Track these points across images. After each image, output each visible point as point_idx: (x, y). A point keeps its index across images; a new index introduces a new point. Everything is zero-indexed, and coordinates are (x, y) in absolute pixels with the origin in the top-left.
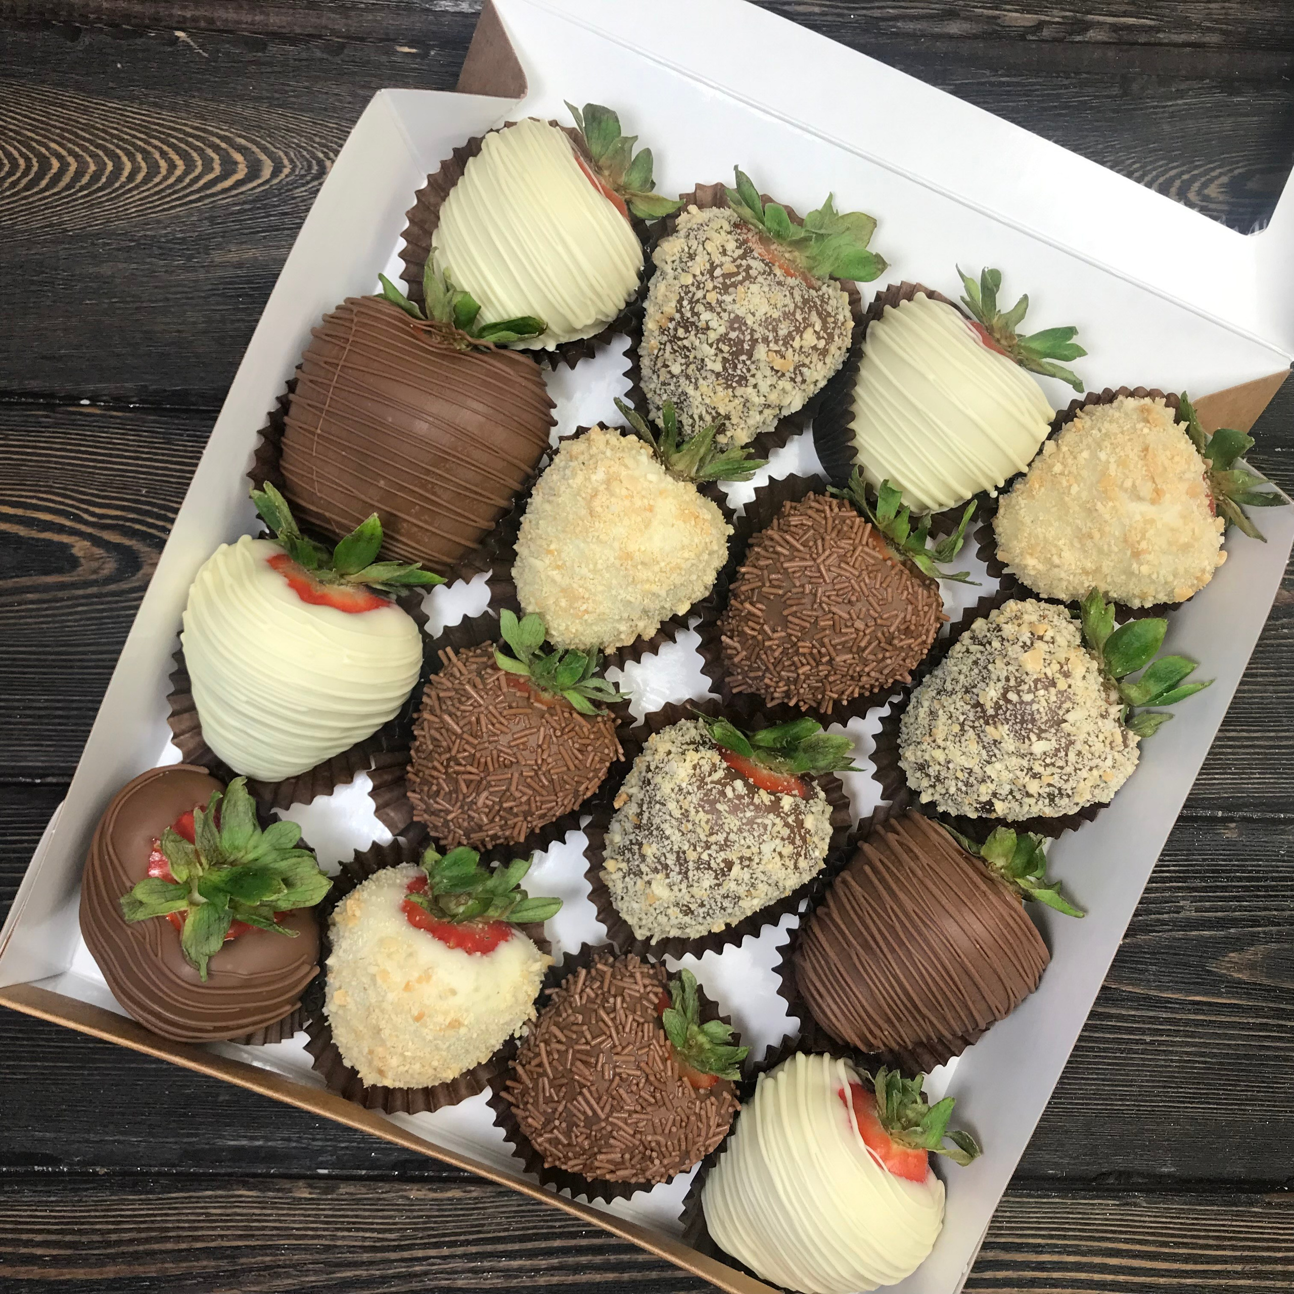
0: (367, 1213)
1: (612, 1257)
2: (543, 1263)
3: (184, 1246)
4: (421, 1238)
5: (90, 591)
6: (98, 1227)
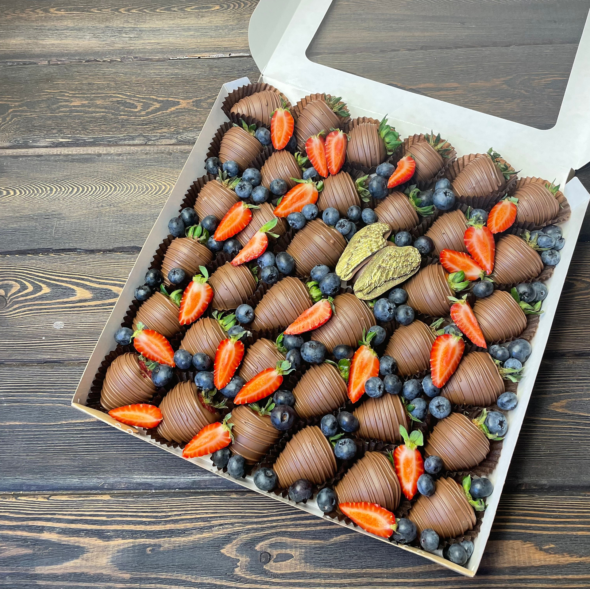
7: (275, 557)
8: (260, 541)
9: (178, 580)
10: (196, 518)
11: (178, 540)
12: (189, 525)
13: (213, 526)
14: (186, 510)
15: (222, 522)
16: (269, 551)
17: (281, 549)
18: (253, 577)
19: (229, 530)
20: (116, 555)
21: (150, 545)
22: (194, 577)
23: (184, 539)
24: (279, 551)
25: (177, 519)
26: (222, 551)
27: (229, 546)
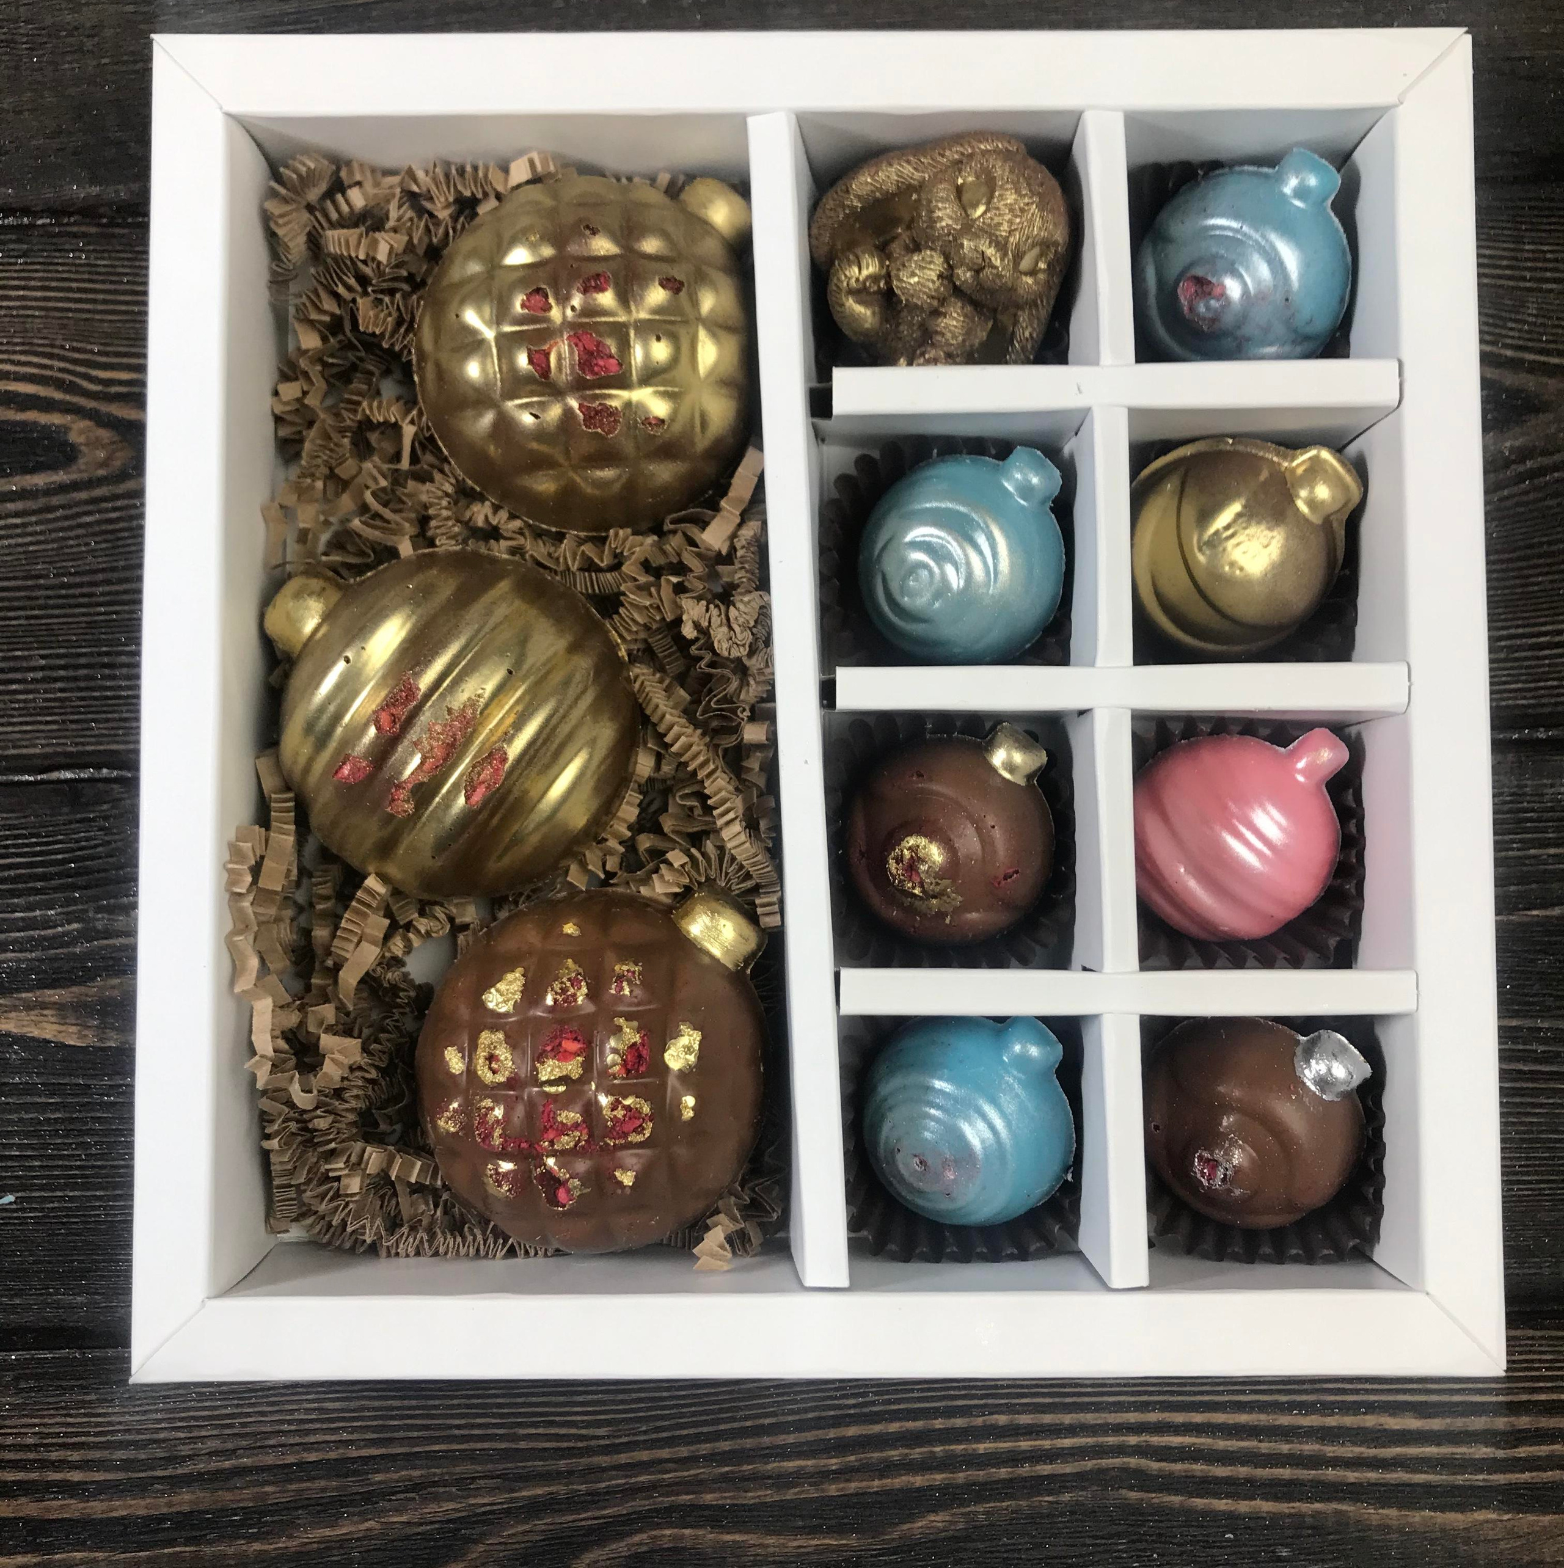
0: (562, 1399)
1: (937, 1449)
2: (834, 1463)
3: (291, 1459)
4: (645, 1432)
5: (98, 492)
6: (162, 1436)
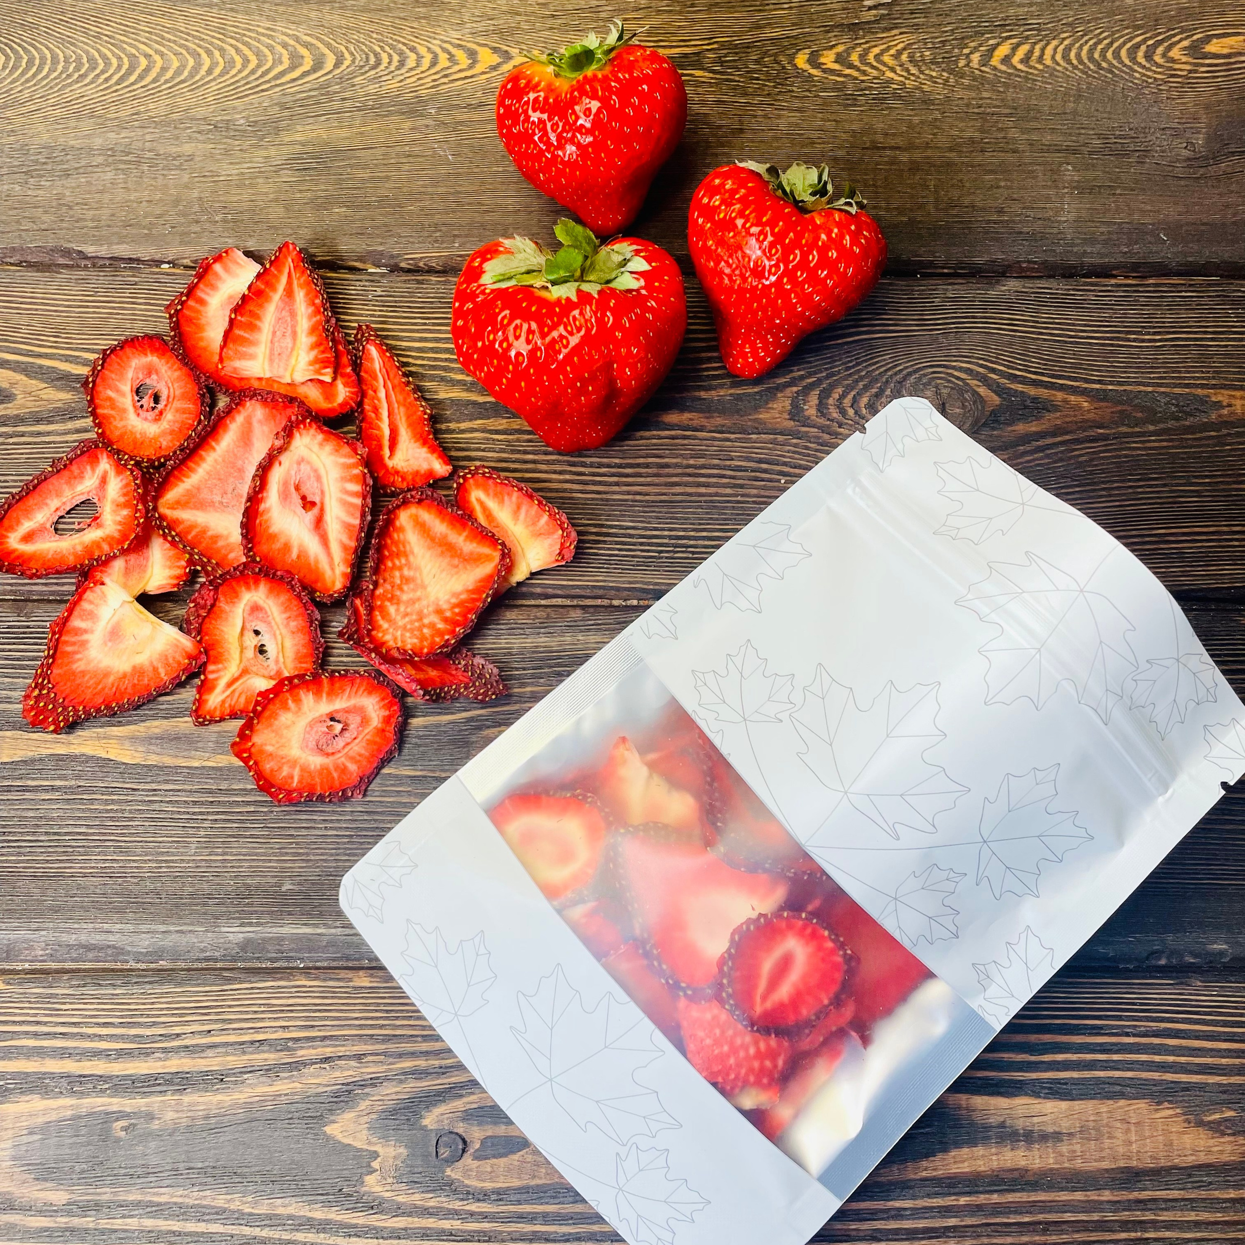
3: (246, 1038)
6: (163, 1019)
7: (477, 1146)
8: (434, 1104)
9: (204, 1207)
10: (252, 1042)
11: (201, 1100)
12: (234, 1061)
13: (305, 1064)
14: (224, 1021)
15: (328, 1051)
16: (460, 1131)
17: (495, 1123)
18: (417, 1198)
19: (348, 1072)
20: (25, 1139)
21: (121, 1115)
22: (250, 1199)
23: (220, 1097)
24: (490, 1131)
25: (197, 1045)
26: (328, 1129)
27: (349, 1115)
